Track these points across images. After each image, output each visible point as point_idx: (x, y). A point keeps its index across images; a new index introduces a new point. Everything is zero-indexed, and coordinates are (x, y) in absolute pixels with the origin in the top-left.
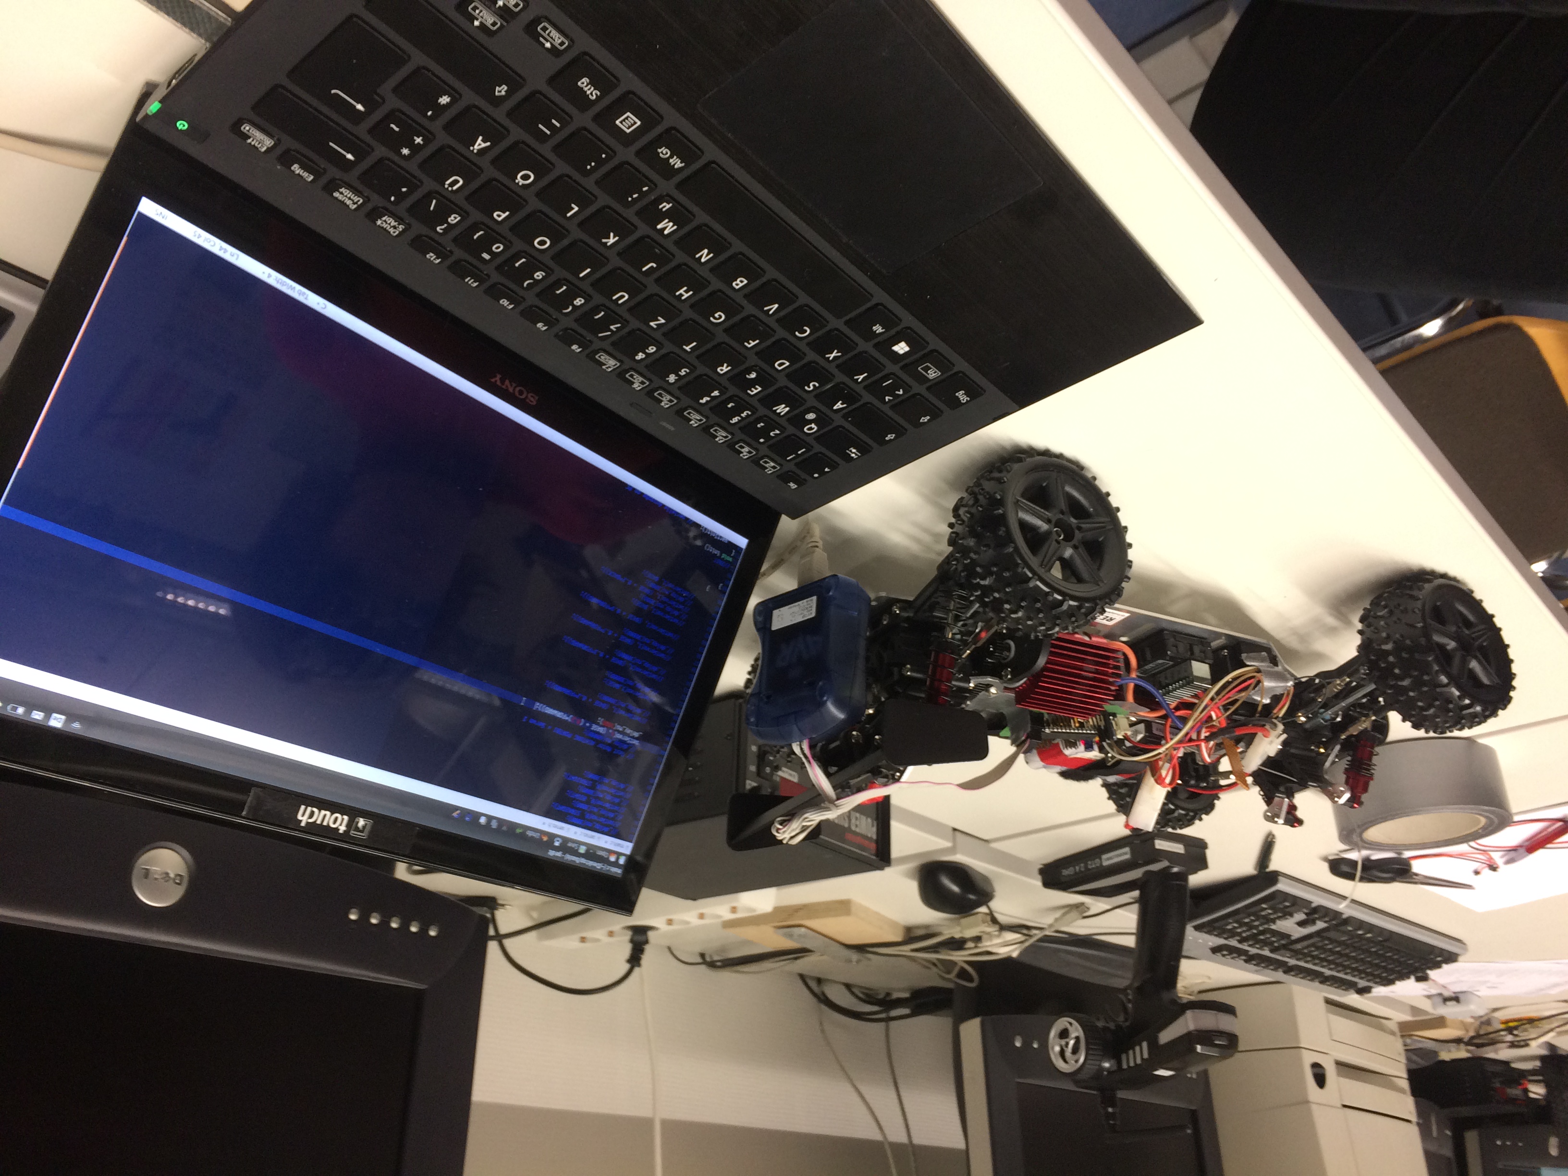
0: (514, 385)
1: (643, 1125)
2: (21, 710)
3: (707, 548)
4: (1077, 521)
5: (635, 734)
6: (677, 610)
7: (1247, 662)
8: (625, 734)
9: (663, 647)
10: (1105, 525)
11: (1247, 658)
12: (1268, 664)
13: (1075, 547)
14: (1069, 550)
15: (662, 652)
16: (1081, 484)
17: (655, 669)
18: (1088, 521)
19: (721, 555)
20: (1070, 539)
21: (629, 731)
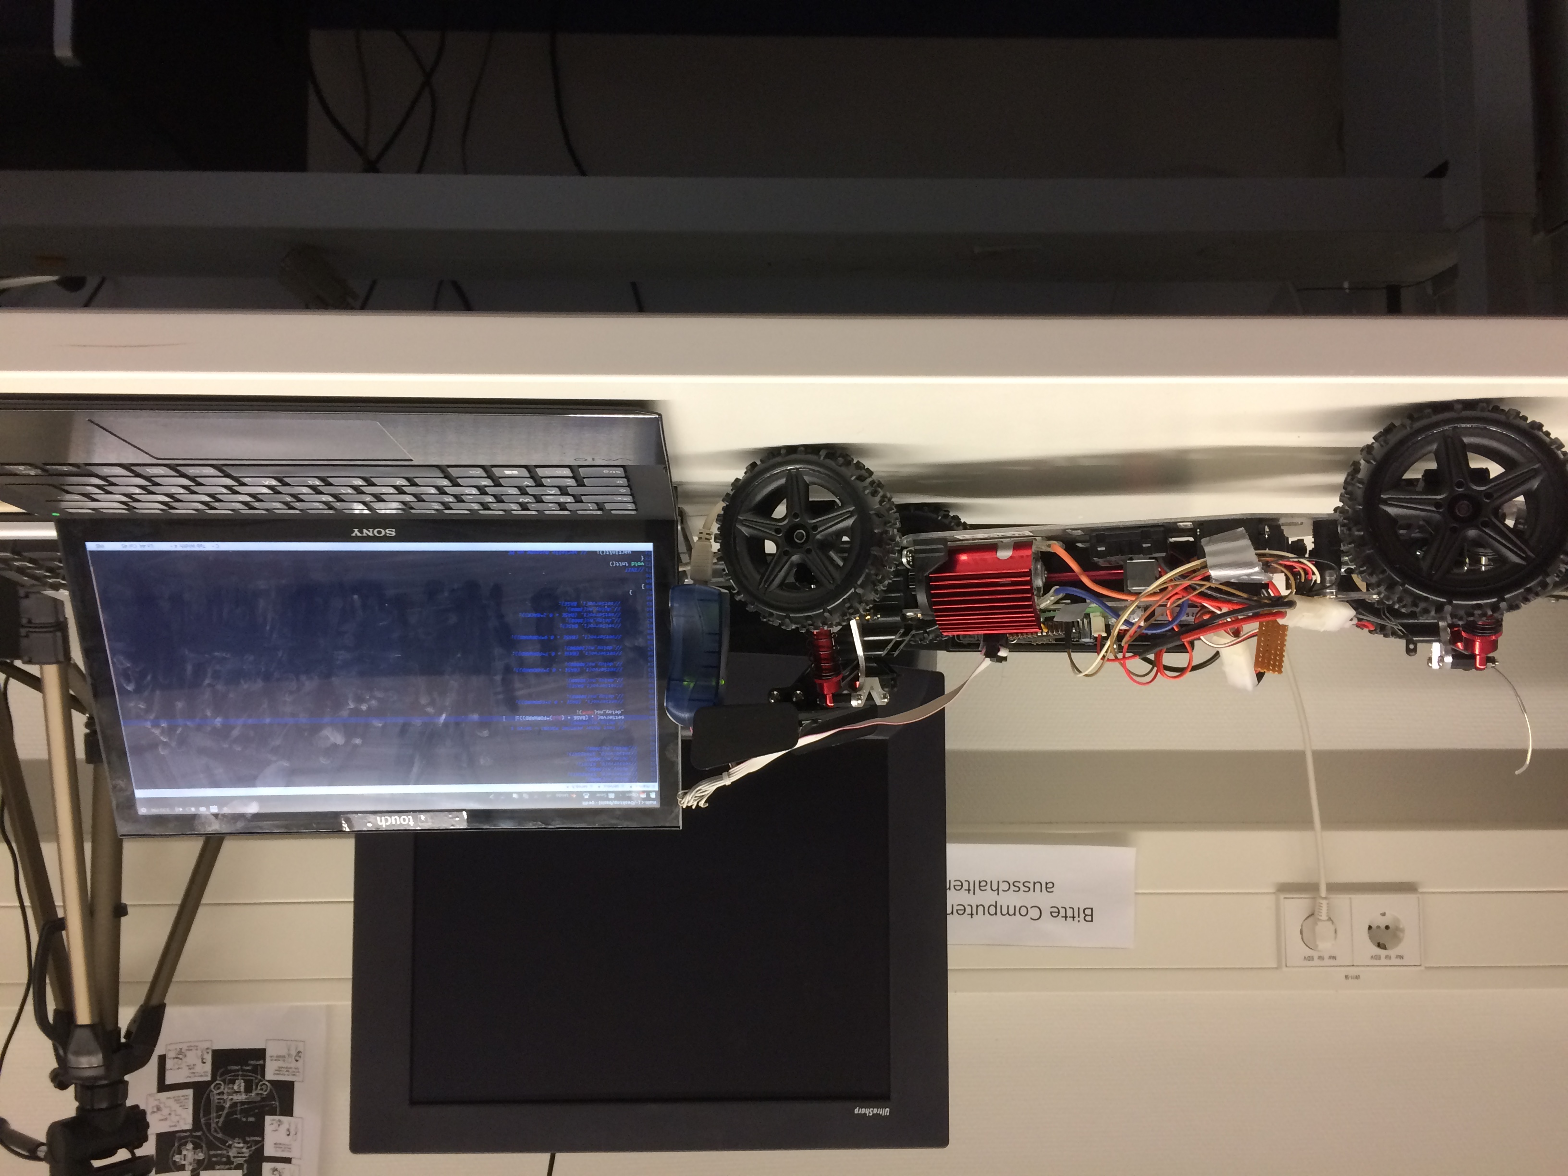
0: (371, 530)
3: (613, 564)
4: (814, 521)
5: (617, 712)
6: (608, 617)
7: (1207, 549)
8: (607, 715)
9: (609, 648)
10: (852, 514)
11: (1208, 543)
12: (1246, 542)
13: (809, 551)
14: (795, 558)
15: (609, 651)
16: (825, 474)
17: (611, 664)
18: (830, 516)
19: (630, 564)
20: (806, 541)
21: (610, 712)
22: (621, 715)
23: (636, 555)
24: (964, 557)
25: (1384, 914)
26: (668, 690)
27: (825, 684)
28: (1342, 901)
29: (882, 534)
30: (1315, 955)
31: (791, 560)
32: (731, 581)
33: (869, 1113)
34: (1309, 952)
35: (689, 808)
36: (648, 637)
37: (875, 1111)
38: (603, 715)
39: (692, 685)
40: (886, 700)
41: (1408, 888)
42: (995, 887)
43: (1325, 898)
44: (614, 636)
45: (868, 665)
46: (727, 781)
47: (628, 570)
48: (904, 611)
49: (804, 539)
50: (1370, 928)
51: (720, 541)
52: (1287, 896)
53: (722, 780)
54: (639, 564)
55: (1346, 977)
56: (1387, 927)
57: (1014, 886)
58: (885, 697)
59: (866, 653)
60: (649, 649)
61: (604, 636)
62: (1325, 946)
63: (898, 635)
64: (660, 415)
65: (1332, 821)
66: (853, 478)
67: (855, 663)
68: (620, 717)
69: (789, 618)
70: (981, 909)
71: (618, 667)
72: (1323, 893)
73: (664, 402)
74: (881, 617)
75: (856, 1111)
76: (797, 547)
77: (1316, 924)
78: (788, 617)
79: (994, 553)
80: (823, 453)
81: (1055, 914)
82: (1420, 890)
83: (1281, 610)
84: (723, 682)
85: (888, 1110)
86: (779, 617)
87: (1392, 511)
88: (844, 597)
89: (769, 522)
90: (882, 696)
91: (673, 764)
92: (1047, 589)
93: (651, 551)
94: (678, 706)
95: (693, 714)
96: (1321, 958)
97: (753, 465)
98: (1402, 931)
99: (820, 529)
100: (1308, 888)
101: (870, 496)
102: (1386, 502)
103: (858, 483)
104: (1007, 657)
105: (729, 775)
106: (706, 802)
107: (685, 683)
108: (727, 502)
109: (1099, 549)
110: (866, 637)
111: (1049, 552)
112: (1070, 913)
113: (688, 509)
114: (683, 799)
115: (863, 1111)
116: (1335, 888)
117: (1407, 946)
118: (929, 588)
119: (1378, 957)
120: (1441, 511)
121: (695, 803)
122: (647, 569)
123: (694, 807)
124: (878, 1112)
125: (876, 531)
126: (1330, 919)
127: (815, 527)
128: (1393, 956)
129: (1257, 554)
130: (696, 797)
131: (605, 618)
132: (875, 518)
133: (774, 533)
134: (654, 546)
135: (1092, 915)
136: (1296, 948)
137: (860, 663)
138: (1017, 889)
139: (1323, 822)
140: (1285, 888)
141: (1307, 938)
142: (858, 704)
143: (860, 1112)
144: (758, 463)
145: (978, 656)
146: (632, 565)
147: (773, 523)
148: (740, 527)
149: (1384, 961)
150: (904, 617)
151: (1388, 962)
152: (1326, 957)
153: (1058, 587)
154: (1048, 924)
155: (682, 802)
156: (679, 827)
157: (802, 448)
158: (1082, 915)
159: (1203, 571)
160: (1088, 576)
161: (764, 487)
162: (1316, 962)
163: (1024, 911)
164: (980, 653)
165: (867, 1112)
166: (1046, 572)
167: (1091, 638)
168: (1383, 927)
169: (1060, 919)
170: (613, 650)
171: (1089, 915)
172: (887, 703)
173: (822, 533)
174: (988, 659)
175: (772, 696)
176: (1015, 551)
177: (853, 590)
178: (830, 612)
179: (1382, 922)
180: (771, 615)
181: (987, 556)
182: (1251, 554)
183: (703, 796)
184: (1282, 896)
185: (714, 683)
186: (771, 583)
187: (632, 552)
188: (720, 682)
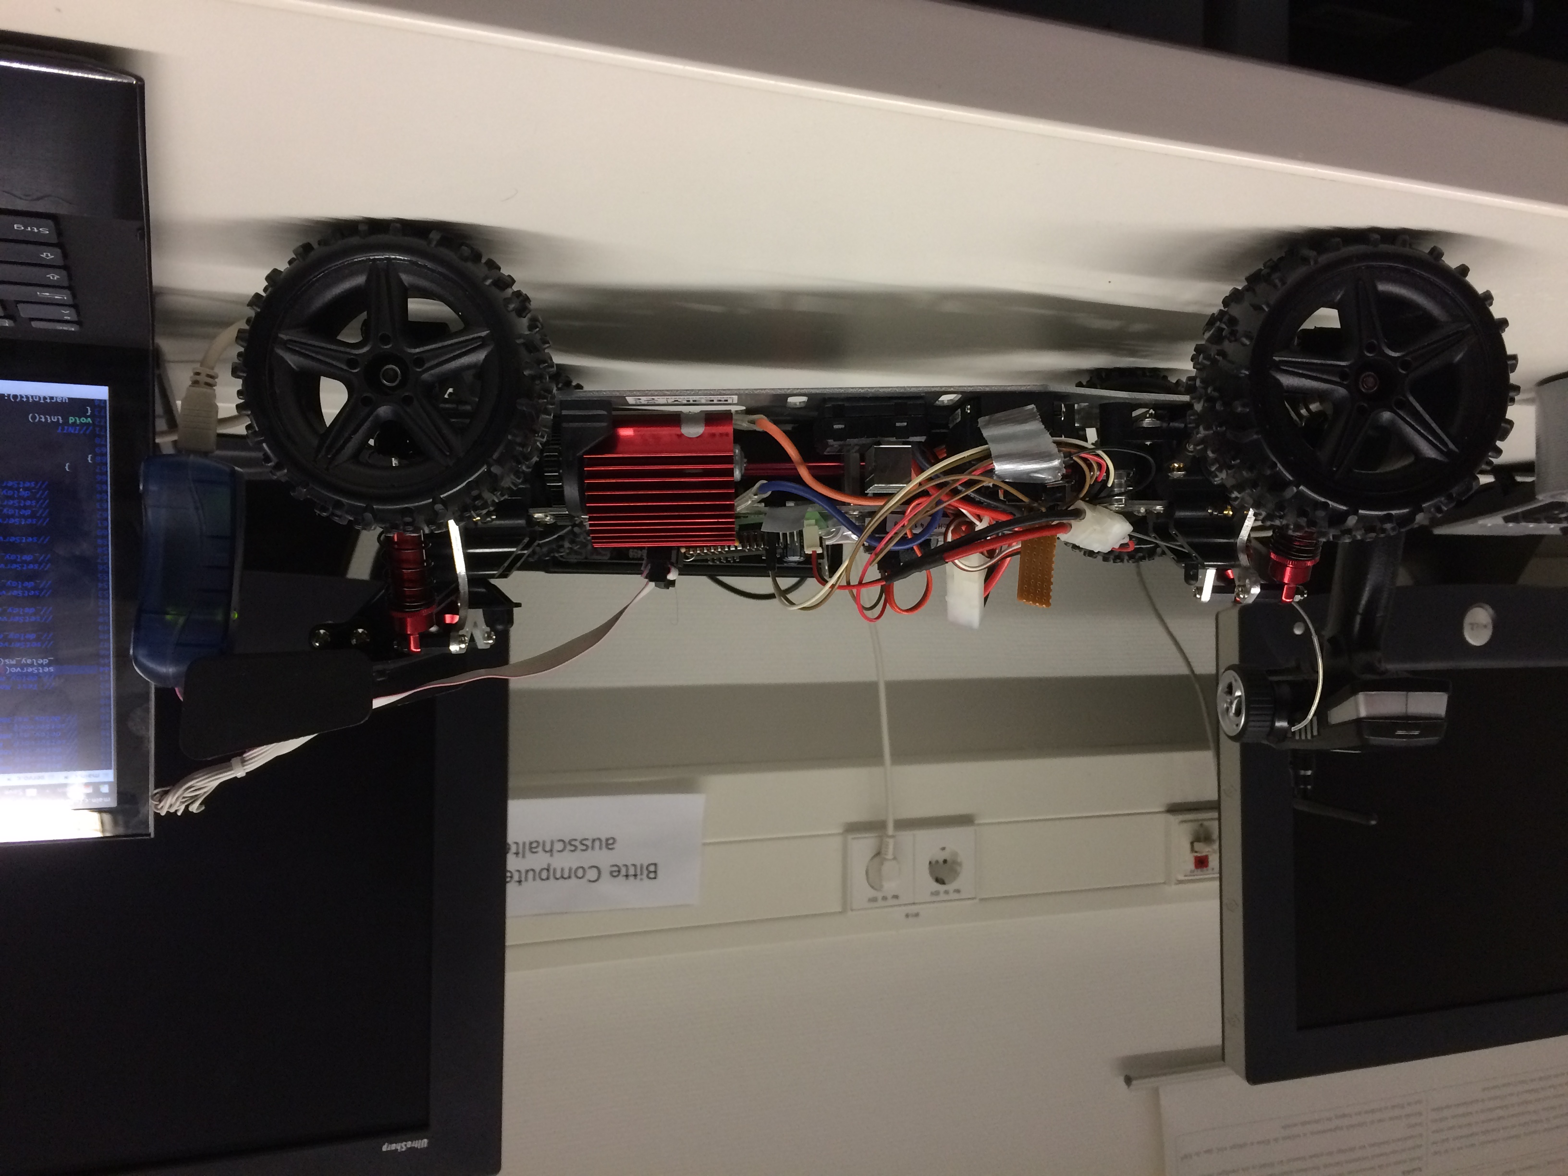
1: (870, 688)
3: (34, 418)
4: (418, 350)
5: (40, 661)
6: (25, 508)
7: (986, 433)
8: (23, 666)
9: (28, 557)
10: (483, 343)
11: (988, 424)
12: (1036, 425)
13: (408, 401)
14: (384, 411)
15: (28, 563)
16: (440, 274)
17: (30, 584)
18: (446, 343)
19: (66, 420)
20: (403, 384)
21: (29, 661)
22: (48, 665)
23: (78, 406)
24: (626, 432)
25: (943, 849)
26: (137, 628)
27: (409, 620)
28: (906, 837)
29: (533, 378)
30: (879, 895)
31: (375, 413)
32: (264, 445)
33: (402, 1148)
34: (872, 893)
35: (171, 816)
36: (100, 541)
37: (409, 1144)
38: (15, 666)
39: (181, 620)
40: (491, 642)
41: (965, 820)
42: (548, 848)
43: (893, 837)
44: (35, 538)
45: (471, 590)
46: (239, 772)
47: (63, 429)
48: (531, 511)
49: (399, 378)
50: (930, 863)
51: (245, 375)
52: (855, 836)
53: (232, 770)
54: (84, 420)
55: (907, 916)
56: (945, 861)
57: (570, 845)
58: (489, 638)
59: (471, 573)
60: (99, 561)
61: (17, 538)
62: (890, 886)
63: (520, 547)
64: (140, 79)
65: (902, 756)
66: (488, 282)
67: (454, 585)
68: (46, 670)
69: (372, 511)
70: (531, 874)
71: (42, 590)
72: (890, 830)
73: (149, 55)
74: (497, 519)
75: (385, 1148)
76: (385, 395)
77: (882, 864)
78: (369, 509)
79: (678, 429)
80: (435, 236)
81: (615, 874)
82: (976, 822)
83: (1065, 521)
84: (236, 616)
85: (426, 1140)
86: (352, 510)
87: (1287, 381)
88: (470, 480)
89: (333, 347)
90: (486, 635)
91: (141, 741)
92: (746, 484)
93: (105, 401)
94: (157, 655)
95: (183, 668)
96: (885, 898)
97: (307, 248)
98: (960, 864)
99: (427, 365)
100: (875, 827)
101: (514, 314)
102: (1278, 367)
103: (495, 291)
104: (675, 581)
105: (243, 762)
106: (201, 804)
107: (168, 617)
108: (259, 307)
109: (836, 427)
110: (470, 549)
111: (755, 431)
112: (632, 871)
113: (168, 346)
114: (160, 801)
115: (393, 1147)
116: (904, 824)
117: (964, 881)
118: (581, 477)
119: (936, 893)
120: (1345, 383)
121: (183, 807)
122: (97, 429)
123: (179, 814)
124: (413, 1146)
125: (526, 373)
126: (895, 858)
127: (419, 361)
128: (951, 891)
129: (1054, 442)
130: (184, 798)
131: (20, 508)
132: (523, 352)
133: (345, 368)
134: (112, 393)
135: (655, 872)
136: (861, 889)
137: (461, 588)
138: (573, 848)
139: (893, 755)
140: (853, 828)
141: (874, 879)
142: (460, 648)
143: (389, 1149)
144: (315, 246)
145: (638, 580)
146: (70, 422)
147: (342, 349)
148: (280, 352)
149: (943, 897)
150: (530, 520)
151: (946, 897)
152: (889, 897)
153: (765, 482)
154: (610, 887)
155: (159, 807)
156: (150, 835)
157: (398, 225)
158: (645, 872)
159: (985, 463)
160: (809, 468)
161: (328, 286)
162: (880, 903)
163: (580, 873)
164: (640, 576)
165: (399, 1148)
166: (746, 460)
167: (801, 556)
168: (941, 860)
169: (621, 879)
170: (35, 561)
171: (652, 872)
172: (492, 646)
173: (433, 372)
174: (652, 584)
175: (318, 637)
176: (708, 428)
177: (484, 468)
178: (444, 502)
179: (941, 857)
180: (338, 505)
181: (665, 432)
182: (1047, 441)
183: (196, 796)
184: (850, 837)
185: (220, 617)
186: (339, 451)
187: (69, 399)
188: (232, 615)
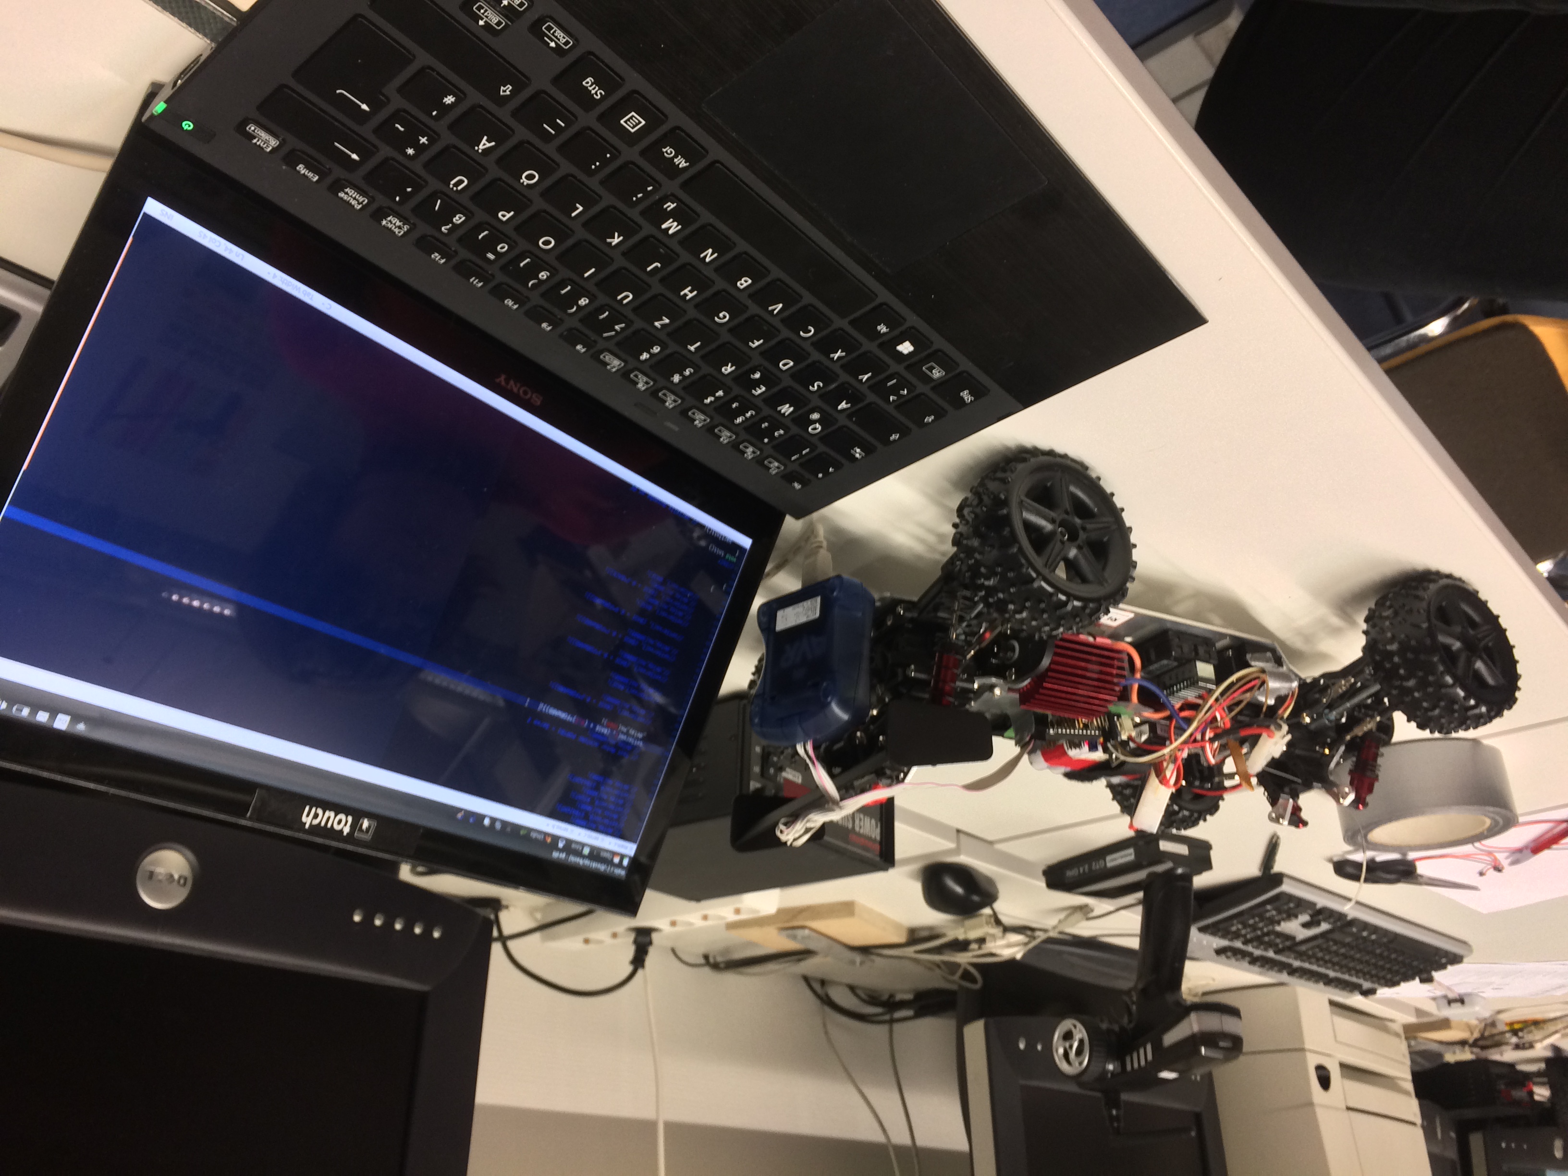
0: (519, 385)
1: (646, 1127)
2: (26, 712)
4: (1081, 521)
5: (639, 735)
6: (681, 610)
7: (1252, 663)
8: (629, 735)
9: (667, 648)
10: (1110, 525)
13: (1080, 547)
15: (666, 653)
17: (659, 670)
18: (1092, 521)
19: (725, 555)
20: (1075, 539)
21: (633, 732)
87: (1439, 635)
99: (1086, 531)
120: (1460, 641)
130: (805, 827)
173: (1089, 534)
187: (733, 542)
